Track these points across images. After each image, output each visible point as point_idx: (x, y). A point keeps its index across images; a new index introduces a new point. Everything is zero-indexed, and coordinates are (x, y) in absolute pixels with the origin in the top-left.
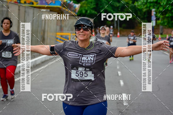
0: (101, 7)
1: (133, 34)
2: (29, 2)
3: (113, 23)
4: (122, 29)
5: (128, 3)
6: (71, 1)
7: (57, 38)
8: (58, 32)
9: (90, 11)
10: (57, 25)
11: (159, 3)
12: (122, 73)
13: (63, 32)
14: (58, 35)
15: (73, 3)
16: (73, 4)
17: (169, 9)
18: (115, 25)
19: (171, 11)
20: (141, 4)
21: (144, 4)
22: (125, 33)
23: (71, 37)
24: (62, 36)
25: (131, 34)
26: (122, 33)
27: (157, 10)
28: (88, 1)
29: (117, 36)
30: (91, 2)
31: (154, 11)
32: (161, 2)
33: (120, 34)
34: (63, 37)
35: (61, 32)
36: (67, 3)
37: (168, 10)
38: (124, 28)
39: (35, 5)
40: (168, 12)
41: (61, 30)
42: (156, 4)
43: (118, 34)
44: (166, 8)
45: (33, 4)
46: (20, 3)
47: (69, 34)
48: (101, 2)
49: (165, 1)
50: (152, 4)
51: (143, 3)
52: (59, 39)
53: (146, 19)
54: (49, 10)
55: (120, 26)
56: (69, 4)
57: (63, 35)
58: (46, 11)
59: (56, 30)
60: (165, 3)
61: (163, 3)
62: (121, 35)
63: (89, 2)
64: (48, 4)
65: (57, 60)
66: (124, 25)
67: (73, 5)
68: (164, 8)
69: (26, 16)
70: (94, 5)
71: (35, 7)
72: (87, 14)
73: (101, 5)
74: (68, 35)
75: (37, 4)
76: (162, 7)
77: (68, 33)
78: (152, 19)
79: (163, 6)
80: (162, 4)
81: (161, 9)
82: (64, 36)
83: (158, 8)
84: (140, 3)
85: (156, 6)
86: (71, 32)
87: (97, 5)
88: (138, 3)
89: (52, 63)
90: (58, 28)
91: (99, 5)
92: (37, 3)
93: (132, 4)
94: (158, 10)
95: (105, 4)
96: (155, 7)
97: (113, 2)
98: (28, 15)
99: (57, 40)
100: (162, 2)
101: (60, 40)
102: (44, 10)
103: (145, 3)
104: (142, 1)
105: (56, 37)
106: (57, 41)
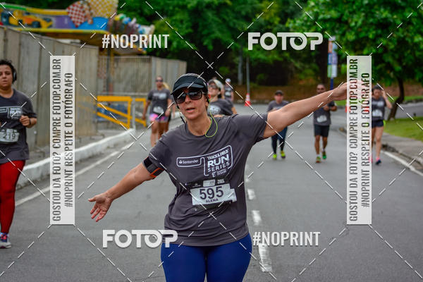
0: (205, 32)
1: (282, 97)
2: (30, 22)
3: (234, 71)
4: (256, 85)
5: (271, 21)
6: (131, 20)
7: (99, 110)
8: (101, 95)
9: (179, 42)
10: (98, 76)
11: (346, 23)
12: (256, 193)
13: (112, 95)
14: (101, 102)
15: (137, 23)
16: (137, 25)
17: (371, 36)
18: (240, 76)
19: (374, 40)
20: (303, 25)
21: (309, 24)
22: (264, 96)
23: (132, 105)
24: (109, 104)
25: (277, 98)
26: (257, 96)
27: (341, 39)
28: (174, 18)
29: (244, 103)
30: (181, 22)
31: (333, 42)
32: (350, 21)
33: (251, 97)
34: (113, 107)
35: (108, 95)
36: (123, 24)
37: (367, 38)
38: (262, 83)
39: (44, 29)
40: (368, 45)
41: (109, 89)
42: (338, 25)
43: (248, 98)
44: (363, 35)
45: (39, 25)
46: (8, 23)
47: (128, 99)
48: (205, 20)
49: (359, 18)
50: (328, 25)
51: (306, 21)
52: (103, 111)
53: (314, 61)
54: (78, 41)
55: (252, 80)
56: (127, 25)
57: (113, 102)
58: (72, 42)
59: (97, 89)
60: (360, 23)
61: (356, 23)
62: (255, 101)
63: (175, 20)
64: (77, 27)
65: (98, 163)
66: (260, 76)
67: (137, 28)
68: (357, 34)
69: (22, 55)
70: (187, 28)
71: (44, 34)
72: (172, 49)
73: (205, 27)
74: (127, 102)
75: (50, 27)
76: (353, 33)
77: (126, 95)
78: (329, 62)
79: (356, 28)
80: (353, 24)
81: (351, 37)
82: (116, 105)
83: (343, 35)
84: (298, 22)
85: (338, 29)
86: (133, 94)
87: (195, 27)
88: (295, 22)
89: (87, 169)
90: (102, 84)
91: (200, 29)
92: (49, 24)
93: (281, 26)
94: (344, 39)
95: (214, 25)
96: (337, 32)
97: (235, 21)
98: (28, 53)
99: (99, 114)
100: (352, 21)
101: (107, 113)
102: (67, 41)
103: (311, 21)
104: (306, 19)
105: (95, 106)
106: (98, 117)
